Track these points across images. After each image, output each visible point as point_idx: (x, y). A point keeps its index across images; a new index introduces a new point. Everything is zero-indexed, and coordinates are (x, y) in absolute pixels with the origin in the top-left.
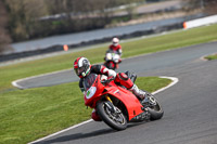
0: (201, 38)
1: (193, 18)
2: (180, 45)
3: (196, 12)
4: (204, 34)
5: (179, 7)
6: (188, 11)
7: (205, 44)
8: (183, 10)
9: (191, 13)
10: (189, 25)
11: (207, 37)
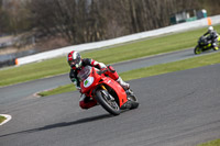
0: (34, 75)
1: (25, 54)
2: (12, 82)
3: (27, 48)
4: (35, 71)
5: (10, 43)
6: (19, 47)
7: (37, 80)
8: (14, 46)
9: (23, 49)
10: (21, 61)
11: (39, 74)
